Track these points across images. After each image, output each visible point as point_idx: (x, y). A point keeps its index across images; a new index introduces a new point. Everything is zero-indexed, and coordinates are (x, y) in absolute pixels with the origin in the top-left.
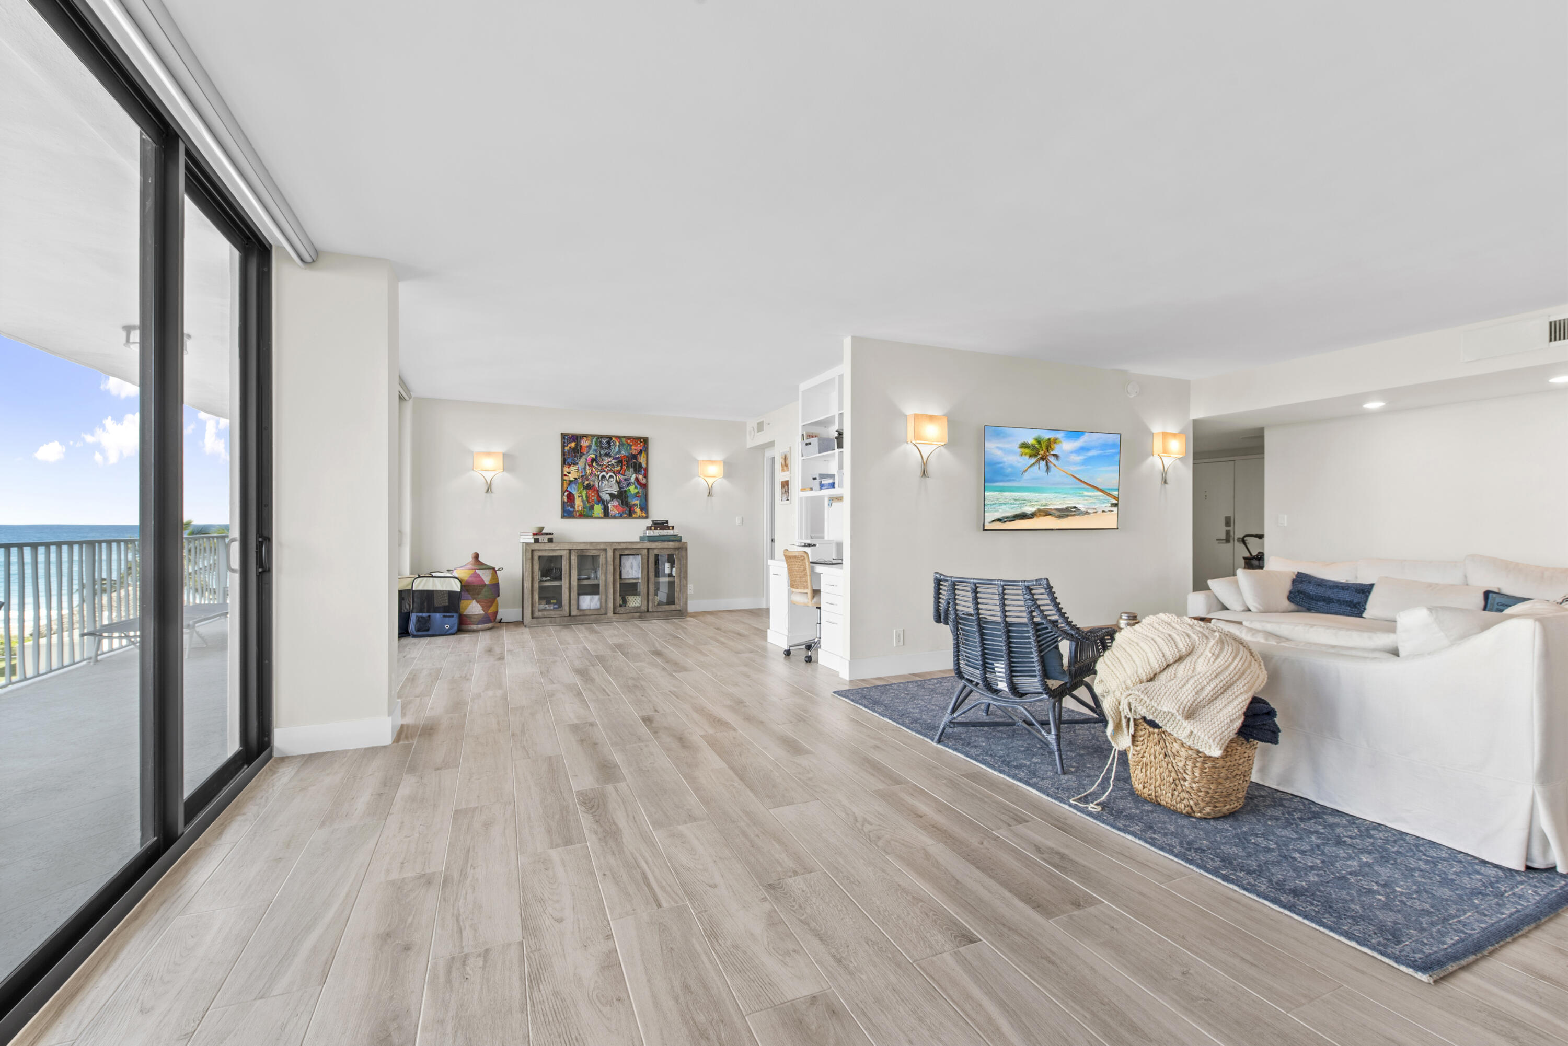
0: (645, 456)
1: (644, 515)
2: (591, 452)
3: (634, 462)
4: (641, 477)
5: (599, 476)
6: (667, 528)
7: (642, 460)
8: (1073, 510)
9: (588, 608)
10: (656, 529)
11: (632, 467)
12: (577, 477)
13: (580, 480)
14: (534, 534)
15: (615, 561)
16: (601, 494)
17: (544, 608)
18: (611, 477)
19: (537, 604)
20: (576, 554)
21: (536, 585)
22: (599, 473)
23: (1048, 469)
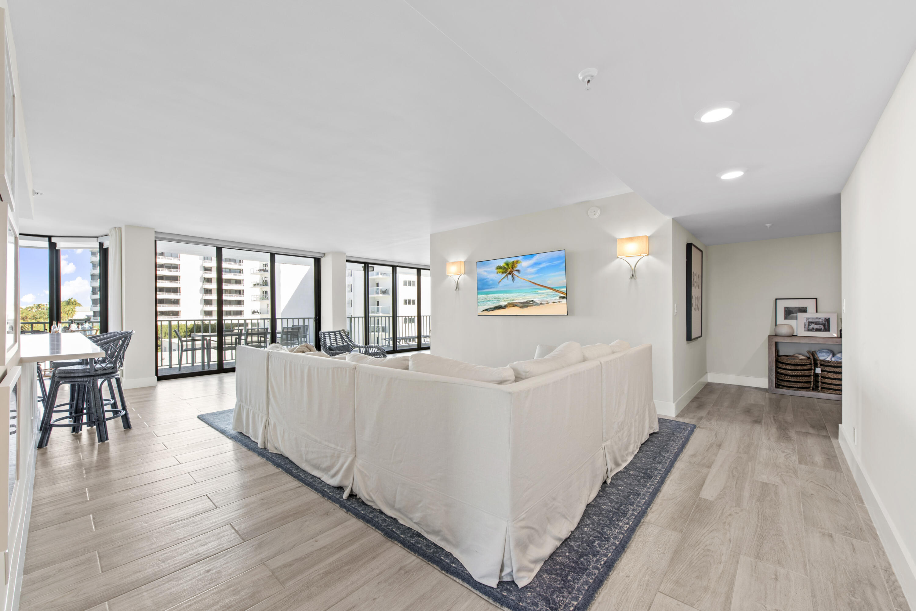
8: (531, 302)
23: (513, 279)
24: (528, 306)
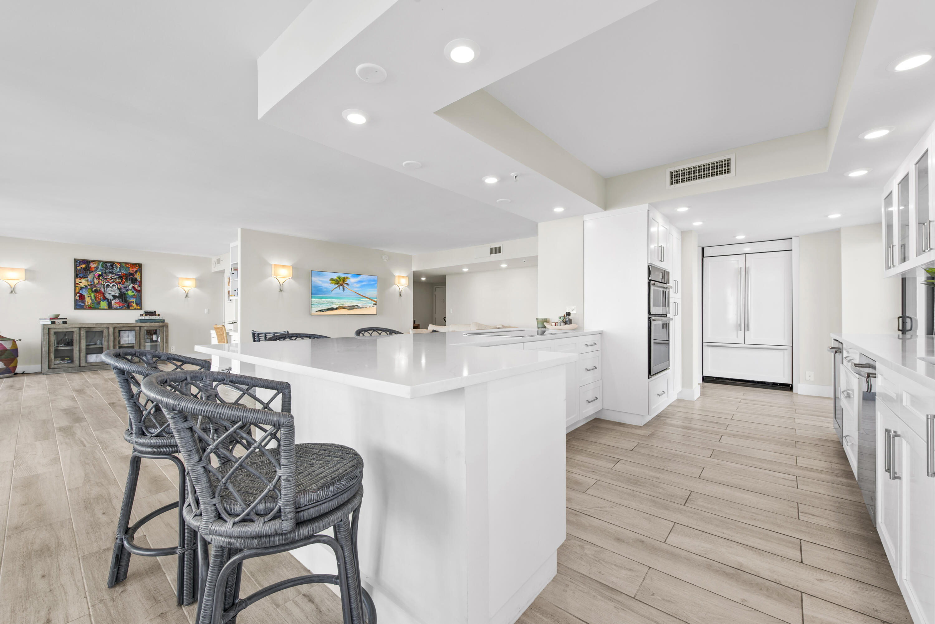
0: (140, 274)
1: (139, 308)
2: (98, 271)
3: (131, 278)
4: (136, 286)
5: (104, 285)
6: (155, 315)
7: (137, 276)
9: (95, 361)
10: (146, 315)
11: (130, 280)
12: (87, 285)
13: (89, 287)
14: (51, 319)
15: (115, 334)
16: (106, 295)
17: (59, 363)
18: (113, 285)
19: (53, 361)
20: (84, 330)
21: (53, 349)
22: (104, 283)
23: (344, 289)
24: (353, 309)
